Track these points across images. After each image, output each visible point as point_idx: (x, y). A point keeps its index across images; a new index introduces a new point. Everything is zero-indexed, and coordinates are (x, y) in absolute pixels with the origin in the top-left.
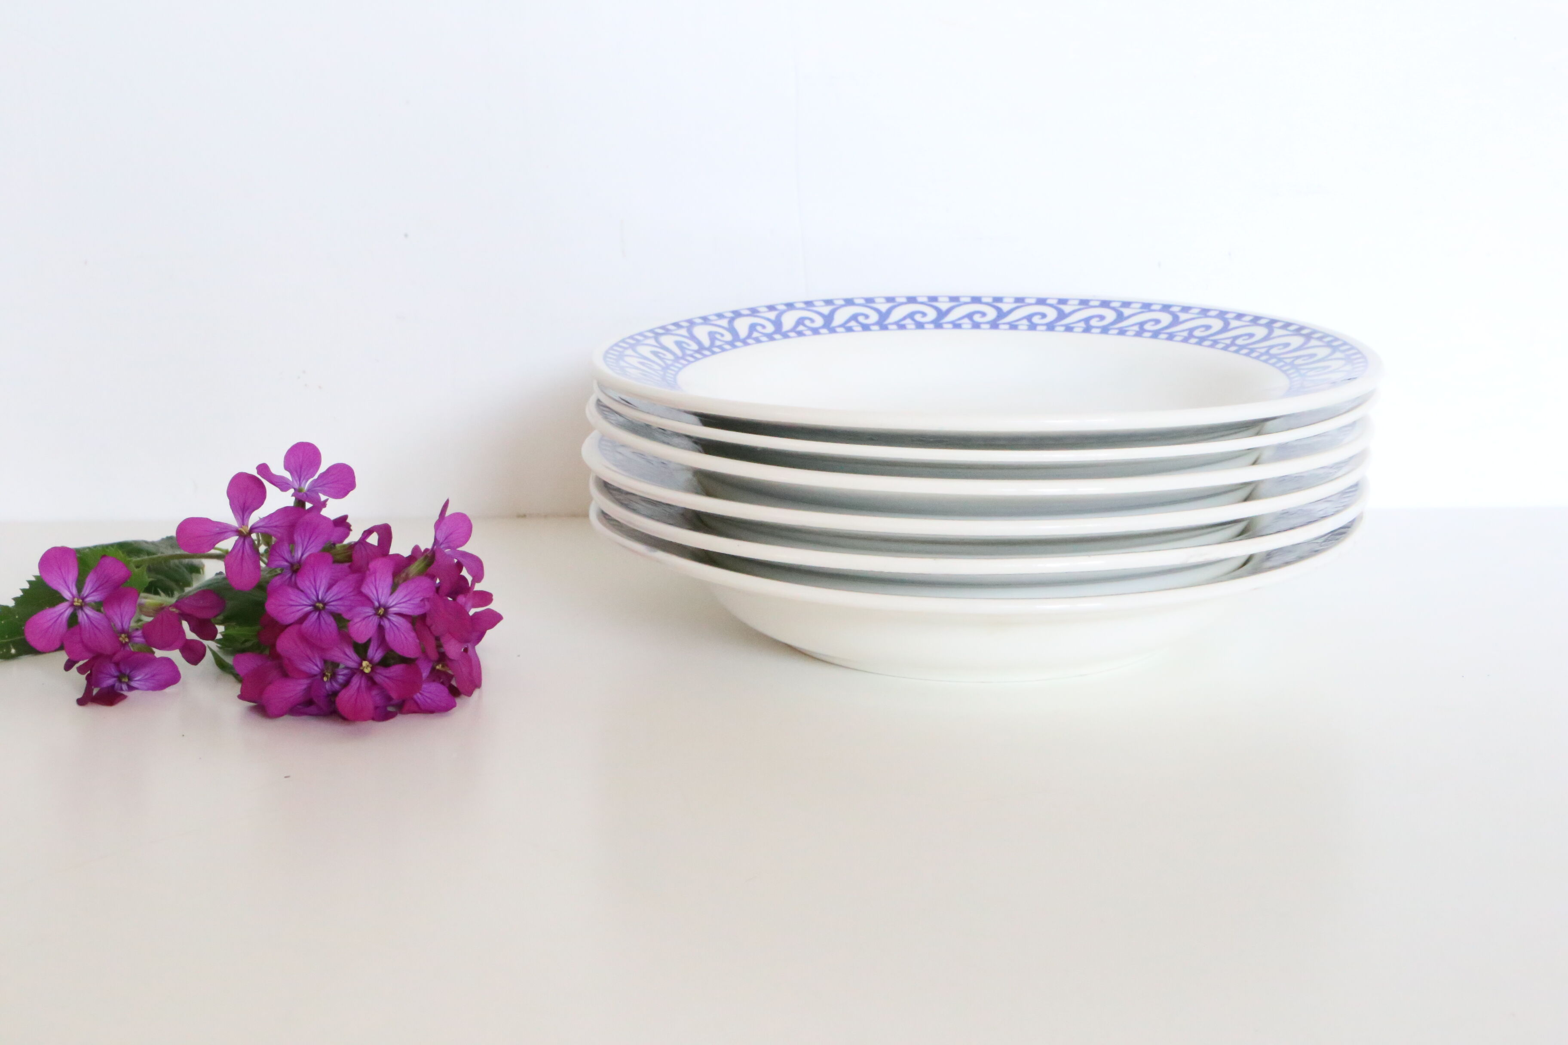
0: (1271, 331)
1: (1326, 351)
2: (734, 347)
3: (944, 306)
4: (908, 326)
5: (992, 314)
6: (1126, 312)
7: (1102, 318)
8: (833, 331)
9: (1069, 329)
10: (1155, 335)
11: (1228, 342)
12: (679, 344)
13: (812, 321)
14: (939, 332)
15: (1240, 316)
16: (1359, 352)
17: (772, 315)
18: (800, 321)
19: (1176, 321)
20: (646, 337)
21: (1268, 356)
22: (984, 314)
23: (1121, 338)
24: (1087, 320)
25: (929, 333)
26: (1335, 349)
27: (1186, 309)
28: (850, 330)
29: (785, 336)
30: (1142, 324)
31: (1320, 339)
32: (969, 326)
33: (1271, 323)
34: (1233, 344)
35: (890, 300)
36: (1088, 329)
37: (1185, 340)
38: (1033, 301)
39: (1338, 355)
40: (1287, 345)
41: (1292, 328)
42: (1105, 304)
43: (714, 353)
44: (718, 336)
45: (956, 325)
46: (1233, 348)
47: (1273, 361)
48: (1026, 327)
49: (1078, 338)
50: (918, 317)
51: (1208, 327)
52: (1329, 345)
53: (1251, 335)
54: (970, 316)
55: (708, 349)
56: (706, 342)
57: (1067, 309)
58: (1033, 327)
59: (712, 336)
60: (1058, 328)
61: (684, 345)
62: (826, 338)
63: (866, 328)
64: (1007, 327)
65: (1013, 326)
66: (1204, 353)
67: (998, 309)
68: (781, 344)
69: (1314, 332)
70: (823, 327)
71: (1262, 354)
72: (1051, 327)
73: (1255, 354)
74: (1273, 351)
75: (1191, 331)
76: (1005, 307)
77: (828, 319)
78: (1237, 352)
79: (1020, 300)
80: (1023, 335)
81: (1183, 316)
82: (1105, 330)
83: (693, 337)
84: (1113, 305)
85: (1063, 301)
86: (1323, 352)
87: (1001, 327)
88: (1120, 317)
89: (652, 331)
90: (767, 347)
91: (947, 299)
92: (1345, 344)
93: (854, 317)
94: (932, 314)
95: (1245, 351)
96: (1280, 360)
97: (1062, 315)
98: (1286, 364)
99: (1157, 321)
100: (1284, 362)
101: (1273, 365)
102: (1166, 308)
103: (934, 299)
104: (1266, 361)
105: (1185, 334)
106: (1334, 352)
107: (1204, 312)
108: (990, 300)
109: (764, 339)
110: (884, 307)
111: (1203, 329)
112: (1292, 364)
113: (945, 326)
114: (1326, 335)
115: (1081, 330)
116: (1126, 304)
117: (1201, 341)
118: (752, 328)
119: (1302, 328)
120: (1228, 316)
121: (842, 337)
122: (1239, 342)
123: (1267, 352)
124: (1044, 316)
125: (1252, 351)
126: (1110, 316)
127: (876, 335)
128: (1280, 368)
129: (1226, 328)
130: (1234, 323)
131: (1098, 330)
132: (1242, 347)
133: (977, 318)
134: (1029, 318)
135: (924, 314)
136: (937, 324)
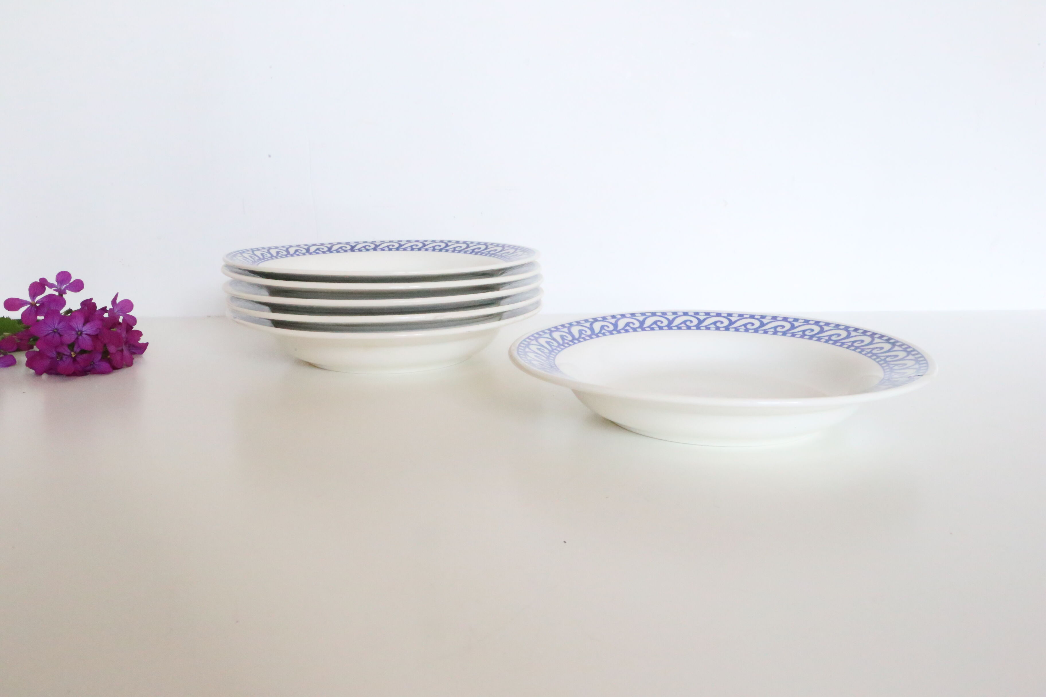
0: (873, 339)
1: (904, 354)
2: (591, 338)
3: (702, 318)
4: (683, 328)
5: (726, 322)
6: (796, 324)
7: (783, 327)
8: (643, 329)
9: (766, 332)
10: (811, 338)
11: (850, 344)
12: (562, 337)
13: (634, 324)
14: (698, 331)
15: (856, 330)
16: (922, 357)
17: (613, 321)
18: (627, 324)
19: (822, 331)
20: (545, 333)
21: (872, 355)
22: (722, 323)
23: (793, 338)
24: (775, 328)
25: (694, 332)
26: (909, 353)
27: (827, 324)
28: (652, 329)
29: (619, 332)
30: (804, 331)
31: (900, 346)
32: (714, 329)
33: (873, 335)
34: (852, 345)
35: (674, 313)
36: (775, 333)
37: (827, 342)
38: (748, 316)
39: (910, 357)
40: (882, 348)
41: (885, 338)
42: (785, 319)
43: (580, 342)
44: (583, 332)
45: (708, 328)
46: (853, 348)
47: (874, 357)
48: (743, 330)
49: (770, 338)
50: (688, 323)
51: (839, 335)
52: (905, 350)
53: (862, 341)
54: (715, 323)
55: (578, 339)
56: (577, 335)
57: (765, 321)
58: (747, 330)
59: (580, 332)
60: (760, 332)
61: (565, 337)
62: (640, 334)
63: (661, 328)
64: (734, 330)
65: (737, 330)
66: (837, 349)
67: (730, 320)
68: (617, 336)
69: (897, 342)
70: (639, 327)
71: (868, 353)
72: (756, 331)
73: (864, 353)
74: (875, 351)
75: (830, 336)
76: (733, 319)
77: (642, 323)
78: (854, 350)
79: (741, 316)
80: (741, 335)
81: (826, 328)
82: (784, 334)
83: (570, 333)
84: (789, 320)
85: (763, 317)
86: (902, 354)
87: (731, 329)
88: (793, 327)
89: (549, 329)
90: (609, 338)
91: (704, 314)
92: (914, 350)
93: (655, 323)
94: (695, 322)
95: (859, 350)
96: (878, 357)
97: (762, 325)
98: (882, 360)
99: (812, 330)
100: (880, 358)
101: (874, 360)
102: (817, 323)
103: (697, 313)
104: (870, 357)
105: (827, 338)
106: (908, 355)
107: (837, 326)
108: (725, 315)
109: (607, 334)
110: (671, 317)
111: (836, 336)
112: (884, 360)
113: (702, 328)
114: (903, 344)
115: (772, 333)
116: (796, 320)
117: (835, 342)
118: (602, 327)
119: (890, 339)
120: (851, 329)
121: (649, 333)
122: (856, 344)
123: (871, 352)
124: (753, 324)
125: (863, 350)
126: (788, 326)
127: (666, 332)
128: (878, 362)
129: (848, 336)
130: (853, 334)
131: (781, 334)
132: (857, 348)
133: (718, 324)
134: (745, 325)
135: (691, 322)
136: (698, 327)
